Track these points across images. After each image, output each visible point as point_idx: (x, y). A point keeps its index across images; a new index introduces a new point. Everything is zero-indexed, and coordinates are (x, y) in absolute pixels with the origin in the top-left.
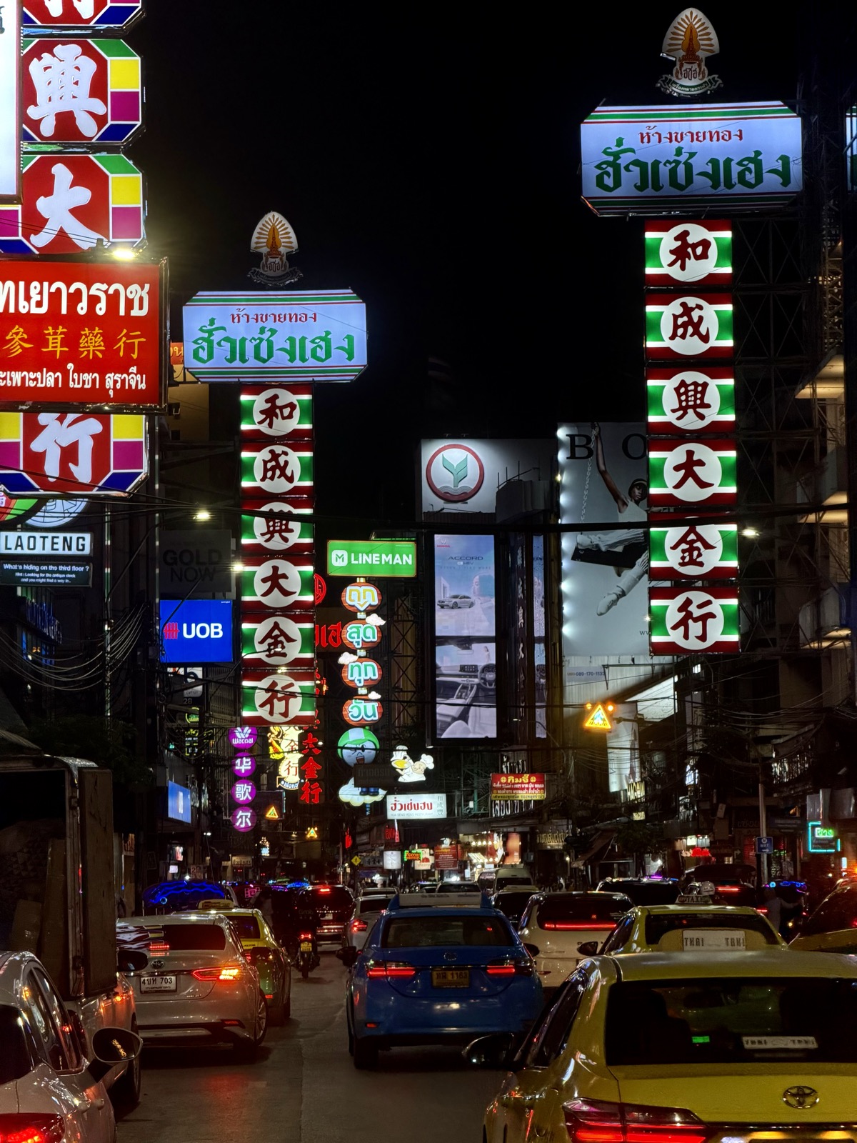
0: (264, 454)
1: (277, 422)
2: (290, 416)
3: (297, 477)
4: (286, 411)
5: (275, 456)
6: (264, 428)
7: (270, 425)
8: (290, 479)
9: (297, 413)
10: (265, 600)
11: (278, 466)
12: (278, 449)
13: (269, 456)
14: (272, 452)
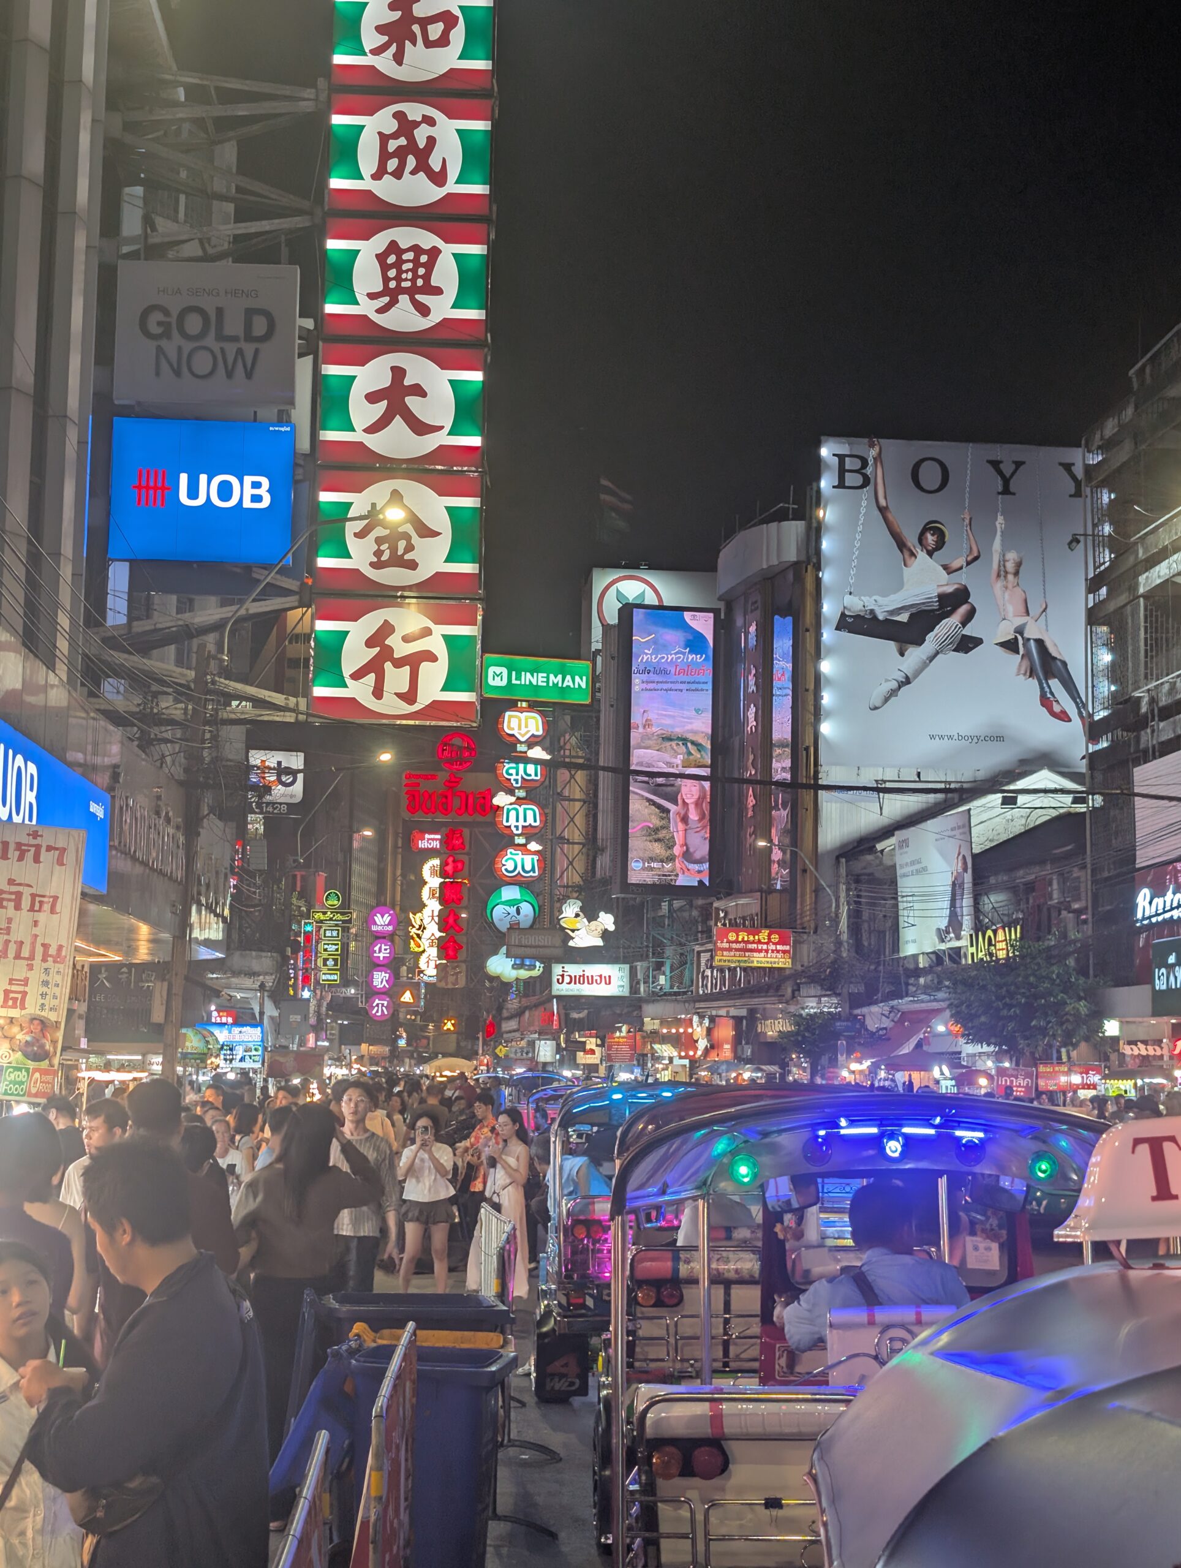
0: (383, 120)
1: (414, 52)
2: (443, 41)
3: (453, 173)
4: (435, 31)
5: (406, 127)
6: (384, 64)
7: (399, 58)
8: (439, 178)
9: (458, 35)
10: (373, 442)
11: (411, 147)
12: (415, 111)
13: (392, 126)
14: (399, 116)
